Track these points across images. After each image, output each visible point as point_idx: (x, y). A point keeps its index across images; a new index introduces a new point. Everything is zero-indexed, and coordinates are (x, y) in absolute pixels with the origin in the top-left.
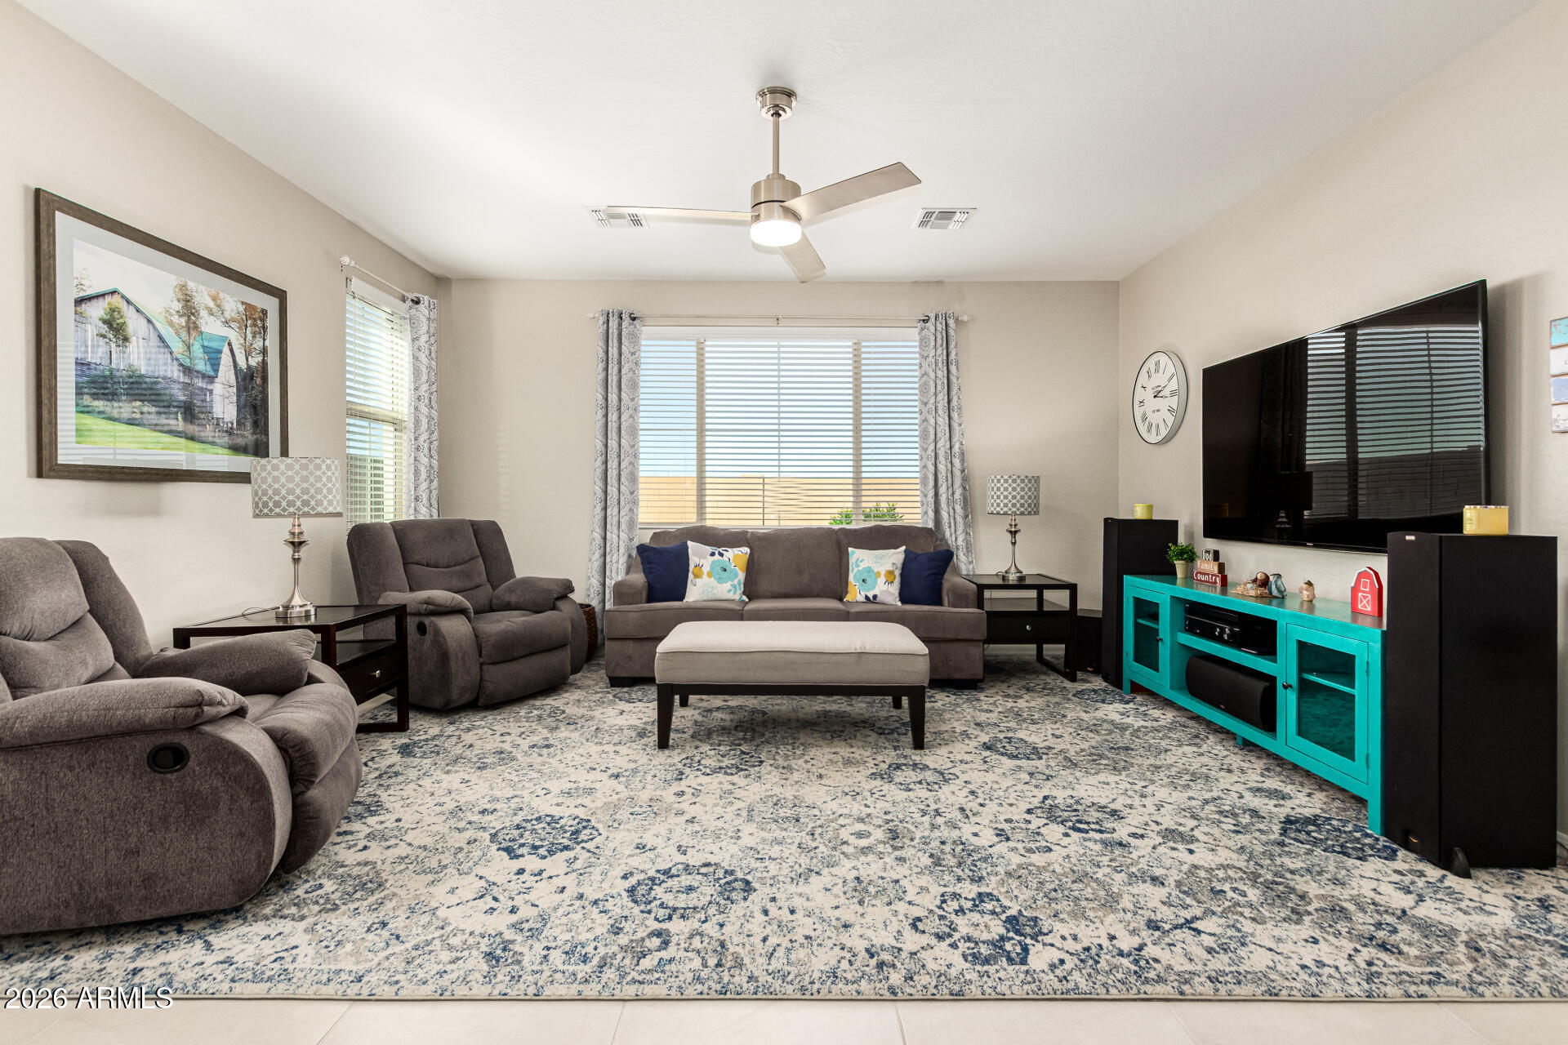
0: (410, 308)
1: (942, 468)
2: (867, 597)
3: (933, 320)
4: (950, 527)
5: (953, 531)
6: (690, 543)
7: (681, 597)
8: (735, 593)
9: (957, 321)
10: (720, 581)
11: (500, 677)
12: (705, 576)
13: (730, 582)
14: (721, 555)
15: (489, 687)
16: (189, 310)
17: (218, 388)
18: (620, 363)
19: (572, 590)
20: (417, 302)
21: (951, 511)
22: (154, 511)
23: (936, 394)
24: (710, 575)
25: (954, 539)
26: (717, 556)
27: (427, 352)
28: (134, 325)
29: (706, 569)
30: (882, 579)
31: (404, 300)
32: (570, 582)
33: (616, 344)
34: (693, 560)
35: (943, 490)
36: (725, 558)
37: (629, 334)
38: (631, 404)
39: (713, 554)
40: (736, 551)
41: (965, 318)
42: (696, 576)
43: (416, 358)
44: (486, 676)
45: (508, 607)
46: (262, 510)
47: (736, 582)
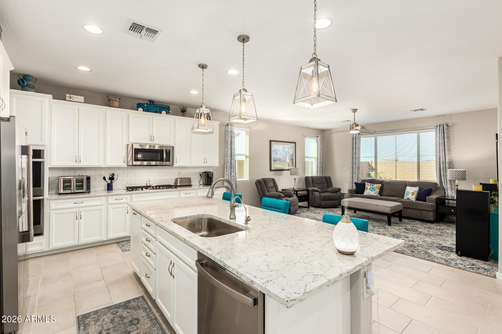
0: (317, 138)
1: (442, 166)
2: (407, 198)
3: (439, 127)
4: (444, 182)
5: (446, 184)
6: (366, 183)
7: (363, 193)
8: (375, 194)
9: (447, 126)
10: (372, 191)
11: (323, 203)
12: (368, 190)
13: (374, 191)
14: (373, 185)
15: (322, 204)
16: (284, 149)
17: (287, 158)
18: (356, 144)
19: (341, 190)
20: (318, 137)
21: (445, 178)
22: (280, 175)
23: (439, 146)
24: (369, 190)
25: (446, 186)
26: (372, 186)
27: (320, 145)
28: (278, 152)
29: (368, 188)
30: (411, 194)
31: (316, 137)
33: (355, 140)
34: (366, 186)
35: (442, 172)
36: (374, 186)
37: (358, 138)
38: (358, 152)
39: (371, 185)
40: (377, 185)
41: (451, 125)
42: (366, 190)
43: (318, 147)
44: (321, 203)
45: (329, 192)
46: (291, 174)
47: (376, 192)
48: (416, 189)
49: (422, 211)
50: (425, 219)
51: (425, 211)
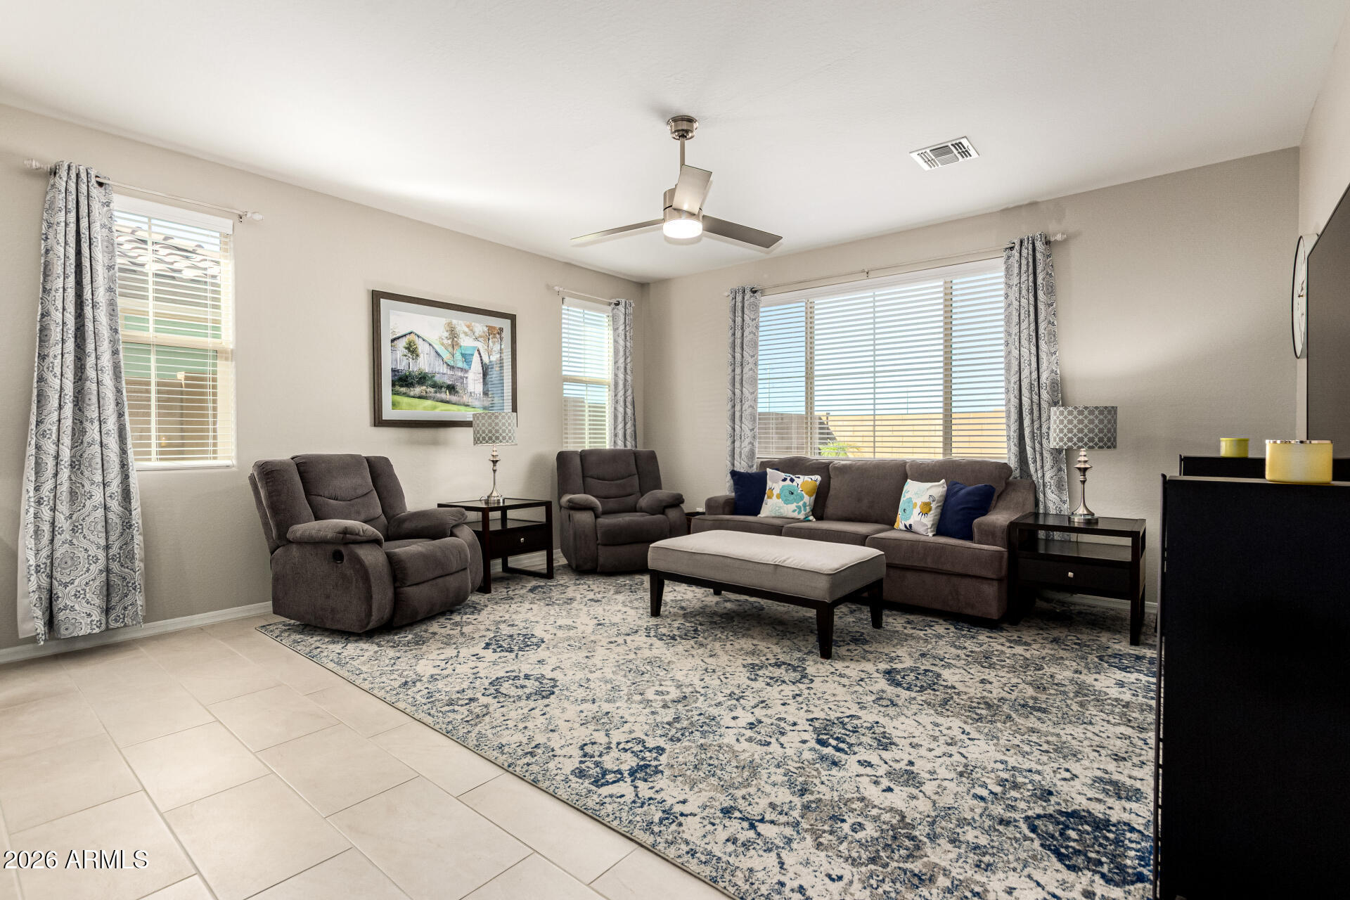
0: (613, 309)
1: (1026, 401)
2: (906, 526)
3: (1017, 247)
4: (1035, 461)
5: (1039, 467)
6: (768, 470)
7: (756, 511)
8: (799, 513)
9: (1048, 243)
10: (787, 502)
11: (606, 555)
12: (774, 497)
13: (795, 504)
14: (792, 480)
15: (601, 560)
16: (453, 334)
17: (471, 375)
18: (742, 328)
19: (682, 501)
20: (617, 304)
21: (1037, 446)
22: (435, 443)
23: (1019, 323)
24: (778, 496)
25: (1040, 475)
26: (788, 482)
27: (623, 337)
28: (422, 348)
29: (776, 492)
30: (917, 510)
31: (610, 304)
32: (682, 496)
33: (740, 314)
34: (769, 484)
35: (1027, 422)
36: (795, 483)
37: (750, 305)
38: (751, 360)
39: (785, 480)
40: (807, 478)
41: (1059, 237)
42: (769, 497)
43: (616, 341)
44: (600, 552)
45: (641, 510)
47: (801, 504)
48: (937, 489)
49: (955, 580)
50: (969, 611)
51: (966, 581)
